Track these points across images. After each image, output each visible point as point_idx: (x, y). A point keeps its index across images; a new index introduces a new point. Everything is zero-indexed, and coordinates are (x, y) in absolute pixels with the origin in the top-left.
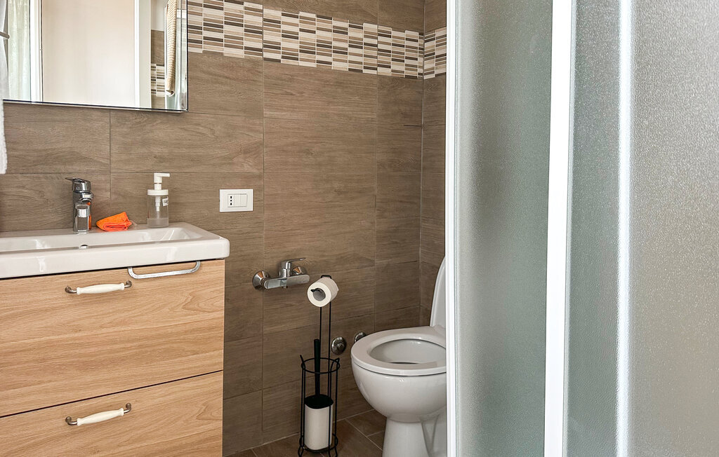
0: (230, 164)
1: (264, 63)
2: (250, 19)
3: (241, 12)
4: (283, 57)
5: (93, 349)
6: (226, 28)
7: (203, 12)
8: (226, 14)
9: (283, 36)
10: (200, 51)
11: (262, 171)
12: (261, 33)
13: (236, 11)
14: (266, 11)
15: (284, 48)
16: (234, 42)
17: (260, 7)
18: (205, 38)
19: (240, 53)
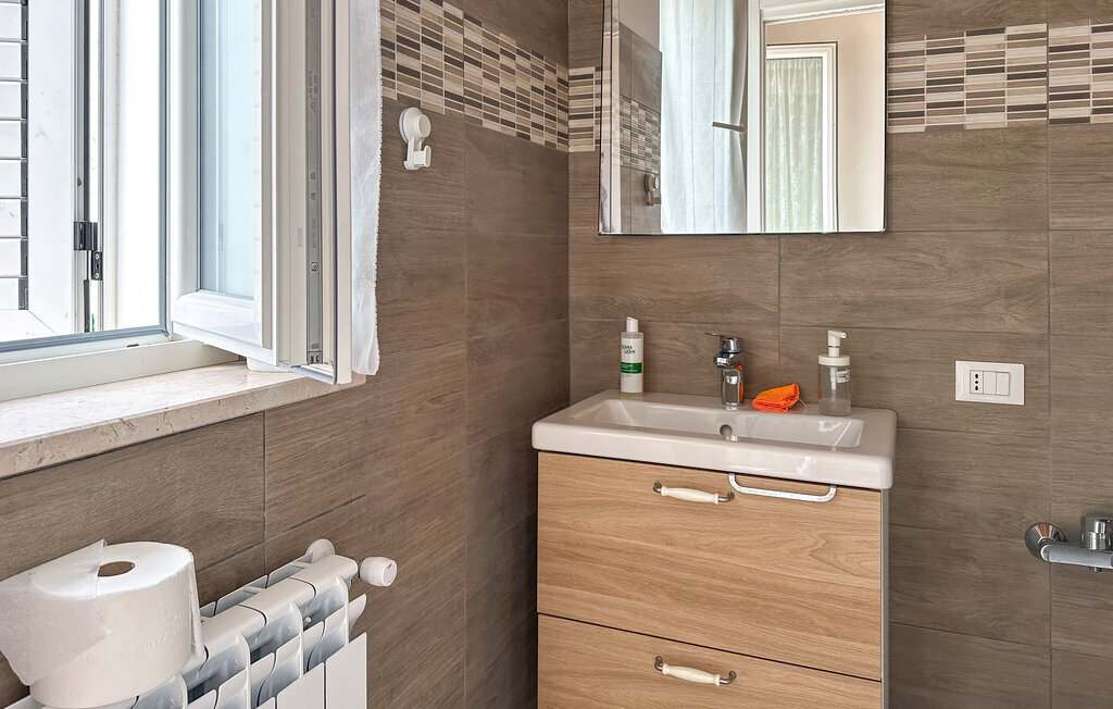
0: (976, 316)
1: (1052, 129)
2: (1016, 56)
3: (999, 46)
4: (1095, 112)
5: (686, 576)
6: (970, 80)
7: (926, 64)
8: (968, 57)
9: (1095, 71)
10: (920, 128)
11: (1046, 331)
12: (1045, 75)
13: (988, 47)
14: (1053, 33)
15: (1096, 95)
16: (985, 102)
17: (1042, 28)
18: (929, 106)
19: (999, 120)
